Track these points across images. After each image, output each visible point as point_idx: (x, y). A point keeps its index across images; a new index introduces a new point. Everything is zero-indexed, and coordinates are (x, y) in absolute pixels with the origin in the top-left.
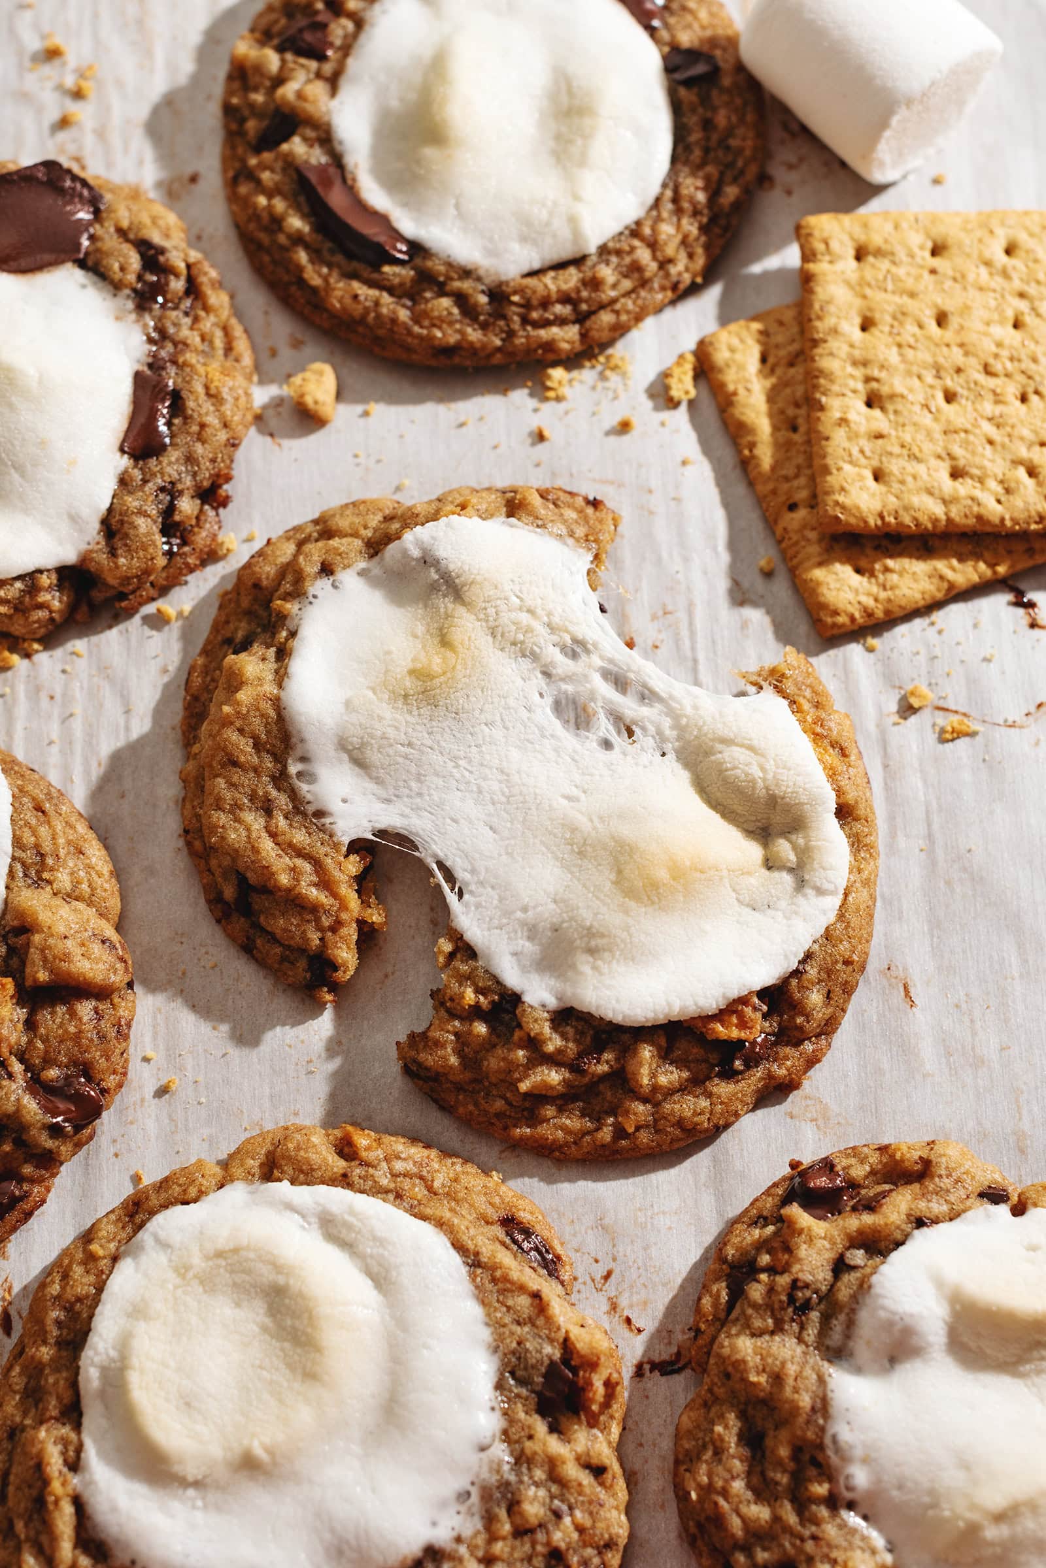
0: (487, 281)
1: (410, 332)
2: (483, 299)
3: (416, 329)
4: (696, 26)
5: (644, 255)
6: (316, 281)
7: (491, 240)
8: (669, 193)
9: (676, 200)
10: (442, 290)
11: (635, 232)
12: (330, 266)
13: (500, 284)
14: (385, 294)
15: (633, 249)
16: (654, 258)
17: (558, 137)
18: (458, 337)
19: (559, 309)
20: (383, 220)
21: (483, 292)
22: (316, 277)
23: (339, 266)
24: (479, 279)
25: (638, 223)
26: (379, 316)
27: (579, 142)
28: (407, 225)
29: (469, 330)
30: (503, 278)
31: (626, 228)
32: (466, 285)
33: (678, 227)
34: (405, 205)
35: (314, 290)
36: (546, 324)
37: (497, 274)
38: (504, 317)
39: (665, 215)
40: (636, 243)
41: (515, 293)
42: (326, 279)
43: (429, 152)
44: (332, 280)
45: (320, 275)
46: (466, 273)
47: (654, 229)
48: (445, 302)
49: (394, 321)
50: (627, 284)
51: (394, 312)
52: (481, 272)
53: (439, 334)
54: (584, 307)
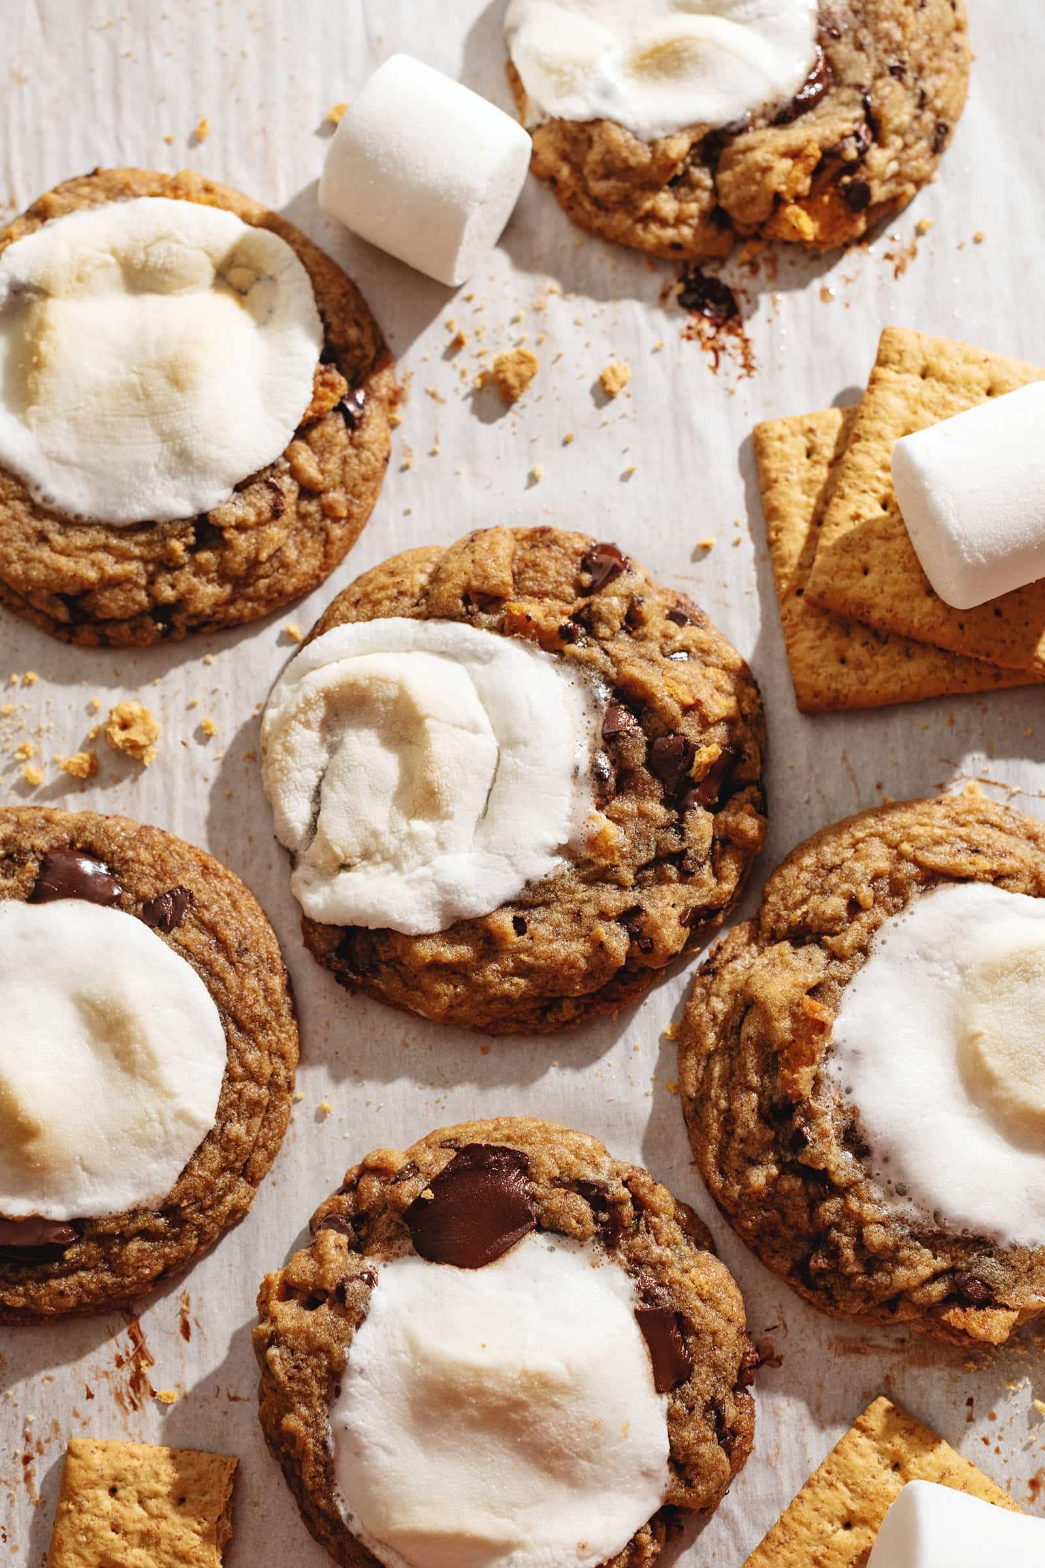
0: (154, 1207)
1: (122, 1286)
2: (161, 1222)
3: (127, 1281)
4: (147, 870)
5: (252, 1091)
6: (20, 1302)
7: (133, 1176)
8: (232, 1027)
9: (241, 1028)
10: (125, 1239)
11: (230, 1078)
12: (21, 1283)
13: (165, 1201)
14: (83, 1274)
15: (240, 1093)
16: (260, 1085)
17: (117, 1055)
18: (162, 1261)
19: (220, 1183)
20: (36, 1221)
21: (157, 1217)
22: (17, 1298)
23: (30, 1278)
24: (146, 1210)
25: (228, 1069)
26: (89, 1292)
27: (137, 1047)
28: (58, 1211)
29: (167, 1250)
30: (164, 1196)
31: (223, 1081)
32: (140, 1223)
33: (259, 1047)
34: (43, 1196)
35: (24, 1308)
36: (220, 1200)
37: (156, 1197)
38: (186, 1221)
39: (243, 1046)
40: (239, 1086)
41: (181, 1200)
42: (26, 1294)
43: (32, 1147)
44: (32, 1292)
45: (19, 1295)
46: (134, 1213)
47: (243, 1065)
48: (134, 1246)
49: (105, 1287)
50: (257, 1121)
51: (100, 1281)
52: (144, 1205)
53: (147, 1271)
54: (238, 1164)
